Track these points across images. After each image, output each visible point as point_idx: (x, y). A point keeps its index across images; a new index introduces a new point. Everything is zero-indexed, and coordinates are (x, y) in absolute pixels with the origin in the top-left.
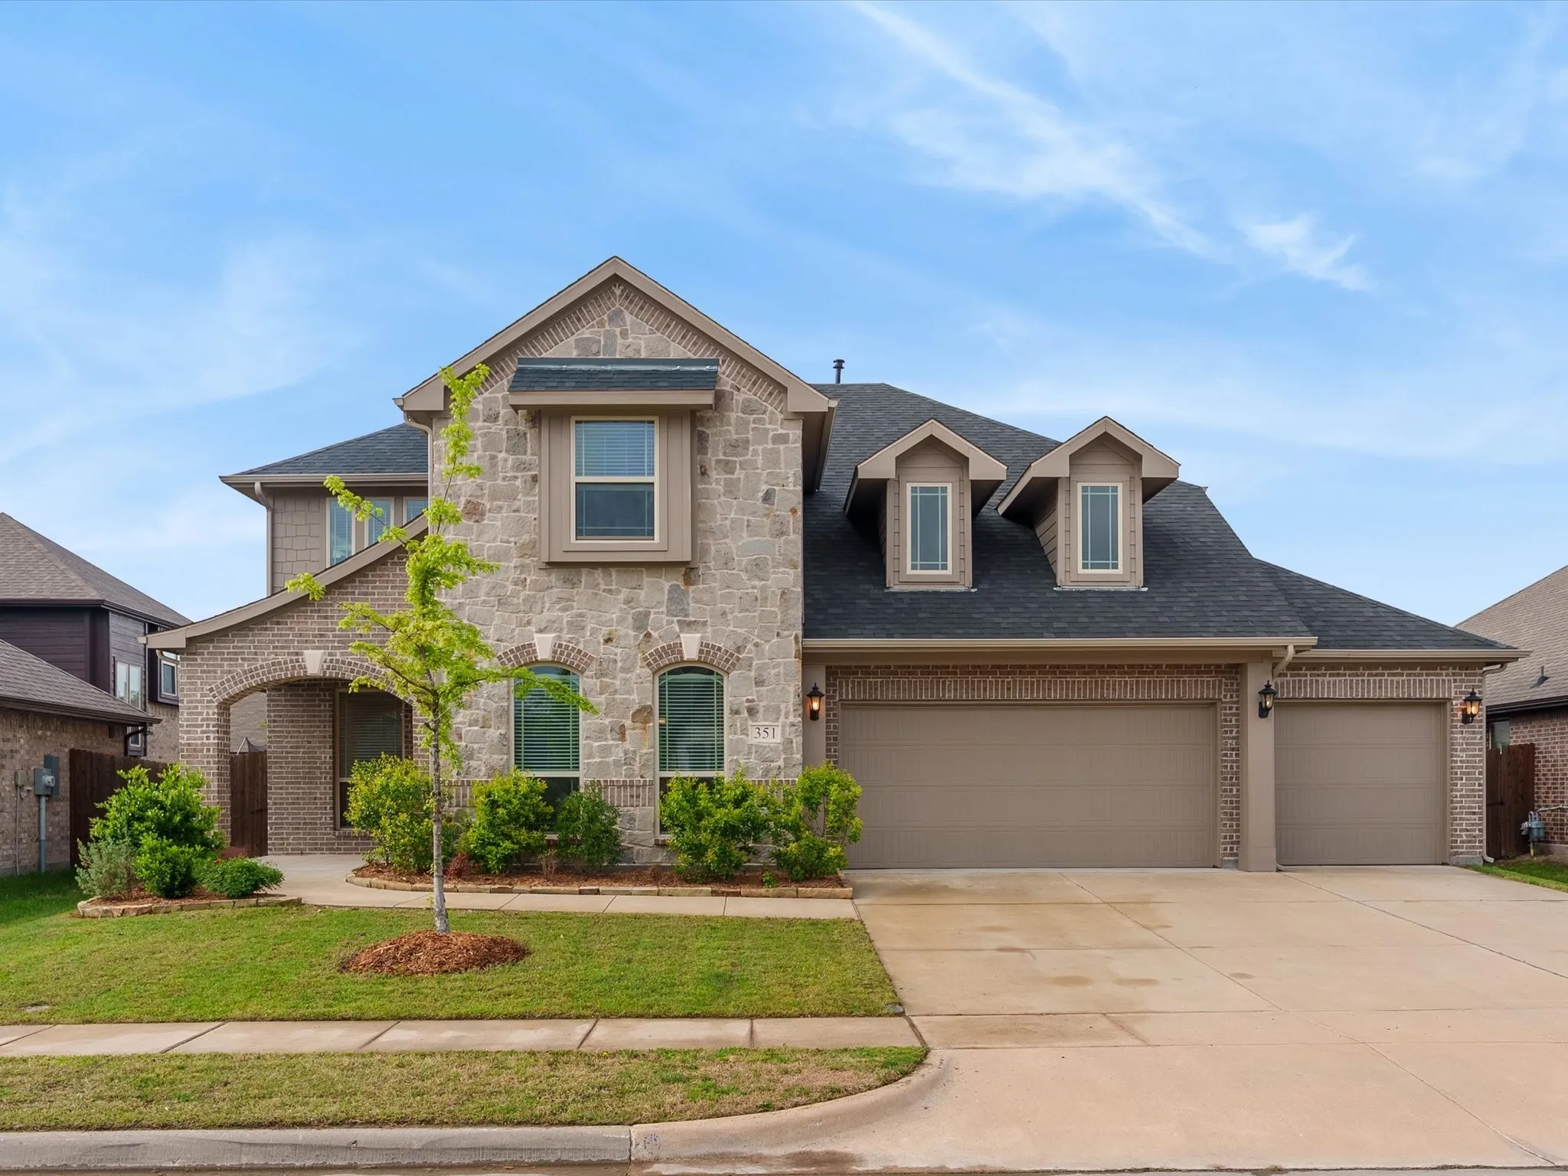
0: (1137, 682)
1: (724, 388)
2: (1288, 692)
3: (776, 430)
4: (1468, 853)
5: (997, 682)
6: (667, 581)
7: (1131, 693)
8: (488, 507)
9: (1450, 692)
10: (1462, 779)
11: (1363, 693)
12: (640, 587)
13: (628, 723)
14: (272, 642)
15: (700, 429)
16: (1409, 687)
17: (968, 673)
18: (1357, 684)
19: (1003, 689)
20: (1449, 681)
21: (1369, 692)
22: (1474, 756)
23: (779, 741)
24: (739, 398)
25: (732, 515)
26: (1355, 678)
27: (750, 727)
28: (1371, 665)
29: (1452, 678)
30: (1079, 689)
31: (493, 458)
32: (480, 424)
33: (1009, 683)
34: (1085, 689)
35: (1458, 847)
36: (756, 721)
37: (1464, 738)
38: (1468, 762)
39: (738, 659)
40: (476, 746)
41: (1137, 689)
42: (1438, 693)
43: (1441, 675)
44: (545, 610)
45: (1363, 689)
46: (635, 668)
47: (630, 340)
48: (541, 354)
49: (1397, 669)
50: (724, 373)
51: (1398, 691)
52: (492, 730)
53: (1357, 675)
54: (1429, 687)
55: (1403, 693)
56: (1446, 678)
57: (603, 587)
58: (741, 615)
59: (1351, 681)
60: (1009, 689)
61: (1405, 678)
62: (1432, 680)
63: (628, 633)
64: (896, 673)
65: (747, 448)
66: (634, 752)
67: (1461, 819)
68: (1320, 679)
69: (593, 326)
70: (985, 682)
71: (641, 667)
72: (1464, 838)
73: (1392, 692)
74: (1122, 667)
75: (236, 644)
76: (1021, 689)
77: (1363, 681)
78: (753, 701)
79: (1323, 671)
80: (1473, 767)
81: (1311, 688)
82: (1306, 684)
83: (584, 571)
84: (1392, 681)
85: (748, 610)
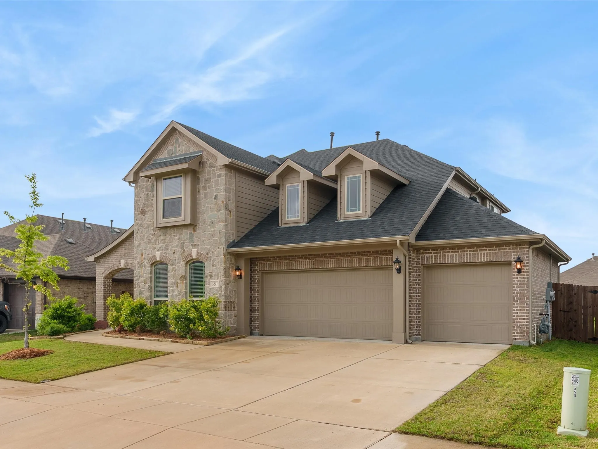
0: (361, 259)
1: (204, 160)
2: (432, 261)
3: (218, 173)
4: (520, 339)
5: (310, 261)
6: (189, 231)
7: (359, 264)
8: (146, 210)
9: (511, 258)
10: (517, 301)
11: (467, 260)
12: (181, 234)
13: (179, 281)
14: (115, 257)
15: (198, 176)
16: (490, 256)
17: (300, 258)
18: (464, 256)
19: (312, 264)
20: (510, 252)
21: (470, 259)
22: (523, 290)
23: (218, 287)
24: (208, 163)
25: (206, 206)
26: (463, 253)
27: (210, 282)
28: (470, 246)
29: (512, 251)
30: (339, 263)
31: (148, 194)
32: (145, 183)
33: (314, 262)
34: (341, 263)
35: (515, 336)
36: (212, 280)
37: (518, 281)
38: (521, 293)
39: (208, 257)
40: (143, 290)
41: (361, 262)
42: (505, 259)
43: (506, 249)
44: (159, 243)
45: (467, 258)
46: (181, 262)
47: (180, 148)
48: (159, 157)
49: (484, 247)
50: (204, 155)
51: (484, 259)
52: (147, 284)
53: (464, 251)
54: (501, 255)
55: (487, 259)
56: (509, 251)
57: (173, 234)
58: (208, 241)
59: (461, 254)
60: (314, 264)
61: (488, 252)
62: (501, 252)
63: (179, 250)
64: (276, 259)
65: (211, 181)
66: (180, 291)
67: (517, 322)
68: (447, 254)
69: (171, 145)
70: (306, 261)
71: (182, 262)
72: (519, 331)
73: (481, 259)
74: (355, 253)
75: (107, 259)
76: (318, 264)
77: (467, 254)
78: (211, 272)
79: (448, 250)
80: (524, 295)
81: (443, 258)
82: (440, 257)
83: (168, 229)
84: (481, 254)
85: (209, 240)
